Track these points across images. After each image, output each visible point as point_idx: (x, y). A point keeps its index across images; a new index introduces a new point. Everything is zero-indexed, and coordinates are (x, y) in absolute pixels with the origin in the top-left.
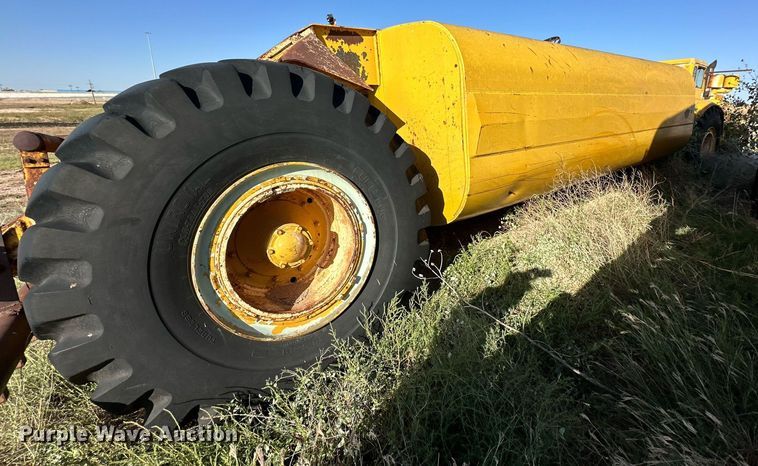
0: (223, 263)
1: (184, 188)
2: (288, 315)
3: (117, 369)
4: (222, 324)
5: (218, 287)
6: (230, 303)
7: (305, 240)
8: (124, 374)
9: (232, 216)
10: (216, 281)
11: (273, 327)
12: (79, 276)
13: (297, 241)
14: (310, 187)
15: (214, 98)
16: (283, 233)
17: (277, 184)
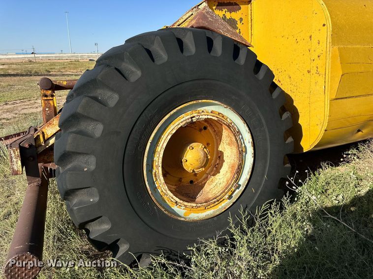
0: (160, 165)
1: (143, 114)
2: (194, 205)
3: (102, 223)
4: (158, 204)
5: (157, 180)
6: (162, 191)
7: (206, 155)
8: (106, 227)
9: (167, 134)
10: (156, 176)
11: (185, 211)
12: (89, 164)
13: (201, 155)
14: (214, 118)
15: (162, 55)
16: (193, 148)
17: (194, 115)
